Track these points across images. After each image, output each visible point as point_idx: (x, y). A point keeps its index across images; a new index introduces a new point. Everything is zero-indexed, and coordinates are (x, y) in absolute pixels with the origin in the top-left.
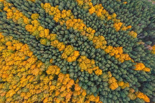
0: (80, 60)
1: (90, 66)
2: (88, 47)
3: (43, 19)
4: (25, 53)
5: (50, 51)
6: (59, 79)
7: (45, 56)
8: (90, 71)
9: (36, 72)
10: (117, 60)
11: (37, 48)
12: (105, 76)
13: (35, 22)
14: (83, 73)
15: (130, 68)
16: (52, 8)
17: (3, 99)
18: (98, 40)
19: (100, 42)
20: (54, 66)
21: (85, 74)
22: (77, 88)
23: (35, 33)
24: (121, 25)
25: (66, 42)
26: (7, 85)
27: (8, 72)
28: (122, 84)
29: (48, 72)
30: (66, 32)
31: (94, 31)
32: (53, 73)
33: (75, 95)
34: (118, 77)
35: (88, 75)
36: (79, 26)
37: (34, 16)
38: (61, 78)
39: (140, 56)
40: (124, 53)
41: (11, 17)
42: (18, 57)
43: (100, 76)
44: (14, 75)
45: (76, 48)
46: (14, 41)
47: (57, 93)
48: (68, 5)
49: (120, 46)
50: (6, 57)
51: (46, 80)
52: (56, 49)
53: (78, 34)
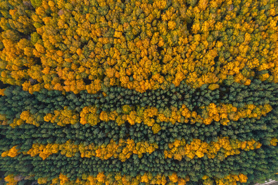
0: (74, 117)
1: (60, 118)
2: (77, 136)
3: (145, 132)
4: (135, 83)
5: (112, 104)
6: (82, 82)
7: (112, 96)
8: (57, 113)
9: (109, 72)
10: (39, 143)
11: (127, 97)
12: (39, 118)
13: (149, 123)
14: (62, 106)
15: (21, 144)
16: (143, 152)
17: (122, 21)
18: (71, 150)
19: (68, 149)
20: (95, 92)
21: (61, 107)
22: (57, 87)
23: (141, 111)
24: (61, 182)
25: (102, 125)
26: (130, 38)
27: (138, 51)
28: (18, 123)
29: (97, 81)
30: (110, 136)
31: (82, 156)
32: (92, 85)
33: (55, 79)
34: (26, 127)
35: (56, 107)
36: (102, 152)
37: (156, 129)
38: (80, 85)
39: (20, 163)
40: (38, 155)
41: (181, 110)
42: (139, 73)
43: (44, 115)
44: (130, 52)
45: (87, 126)
46: (157, 86)
47: (73, 67)
48: (129, 166)
49: (46, 160)
50: (152, 64)
51: (93, 72)
52: (108, 111)
53: (96, 142)
